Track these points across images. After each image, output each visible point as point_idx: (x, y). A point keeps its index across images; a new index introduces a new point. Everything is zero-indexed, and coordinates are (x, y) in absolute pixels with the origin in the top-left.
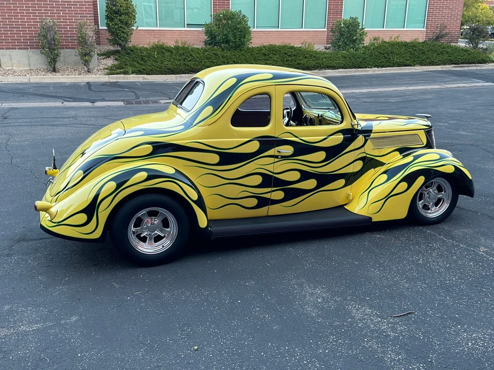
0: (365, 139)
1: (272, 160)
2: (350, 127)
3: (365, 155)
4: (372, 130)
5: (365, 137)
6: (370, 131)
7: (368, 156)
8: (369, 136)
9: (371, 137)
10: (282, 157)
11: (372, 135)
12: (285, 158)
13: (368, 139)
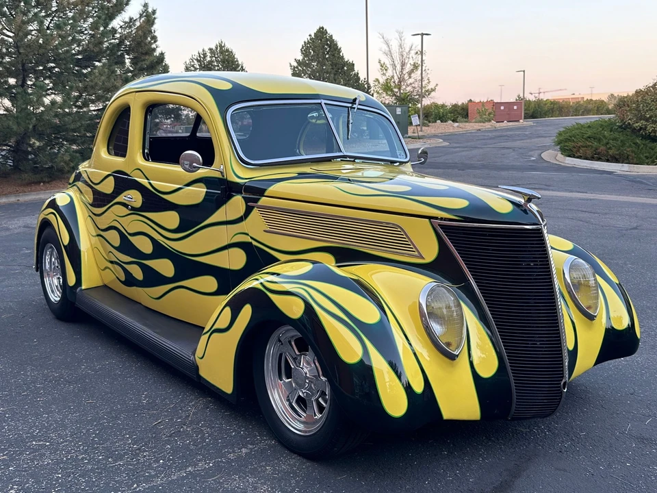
0: (247, 206)
1: (125, 211)
2: (218, 175)
3: (248, 239)
4: (265, 190)
5: (247, 200)
6: (261, 192)
7: (254, 243)
8: (256, 201)
9: (260, 203)
10: (133, 209)
11: (263, 201)
12: (135, 211)
13: (253, 207)
